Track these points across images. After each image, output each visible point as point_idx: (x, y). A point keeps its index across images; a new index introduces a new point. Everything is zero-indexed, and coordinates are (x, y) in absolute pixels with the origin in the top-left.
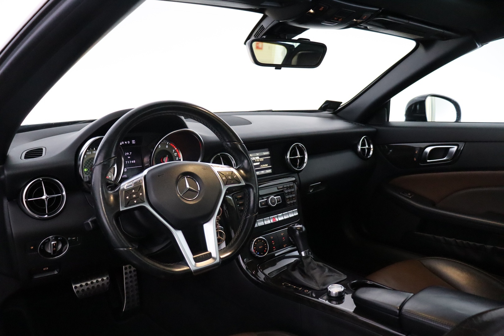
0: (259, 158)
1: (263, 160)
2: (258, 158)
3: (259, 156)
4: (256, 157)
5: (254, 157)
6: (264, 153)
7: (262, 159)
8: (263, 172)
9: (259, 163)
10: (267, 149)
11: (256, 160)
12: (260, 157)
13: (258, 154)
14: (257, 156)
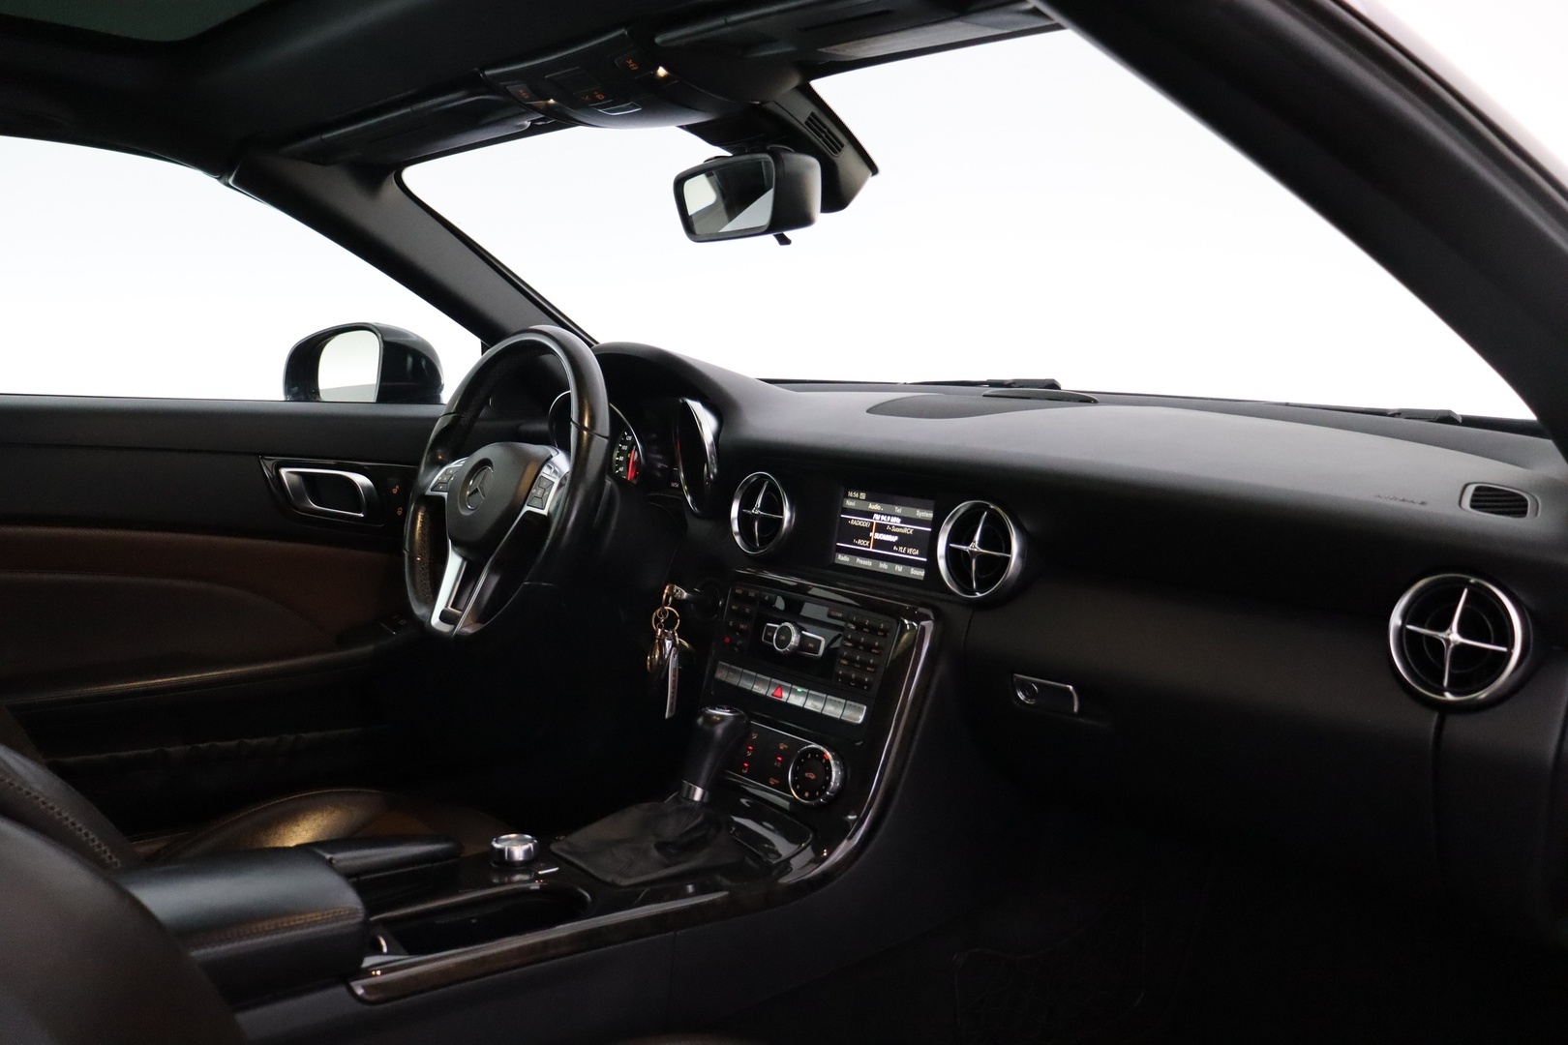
0: (901, 523)
1: (911, 532)
2: (896, 521)
3: (900, 517)
4: (891, 516)
5: (888, 515)
6: (918, 511)
7: (908, 529)
8: (899, 569)
9: (894, 539)
10: (932, 503)
11: (891, 526)
12: (905, 520)
13: (898, 510)
14: (894, 516)
